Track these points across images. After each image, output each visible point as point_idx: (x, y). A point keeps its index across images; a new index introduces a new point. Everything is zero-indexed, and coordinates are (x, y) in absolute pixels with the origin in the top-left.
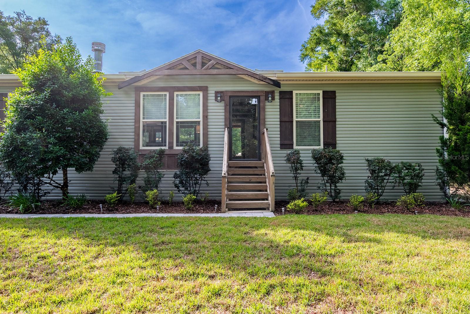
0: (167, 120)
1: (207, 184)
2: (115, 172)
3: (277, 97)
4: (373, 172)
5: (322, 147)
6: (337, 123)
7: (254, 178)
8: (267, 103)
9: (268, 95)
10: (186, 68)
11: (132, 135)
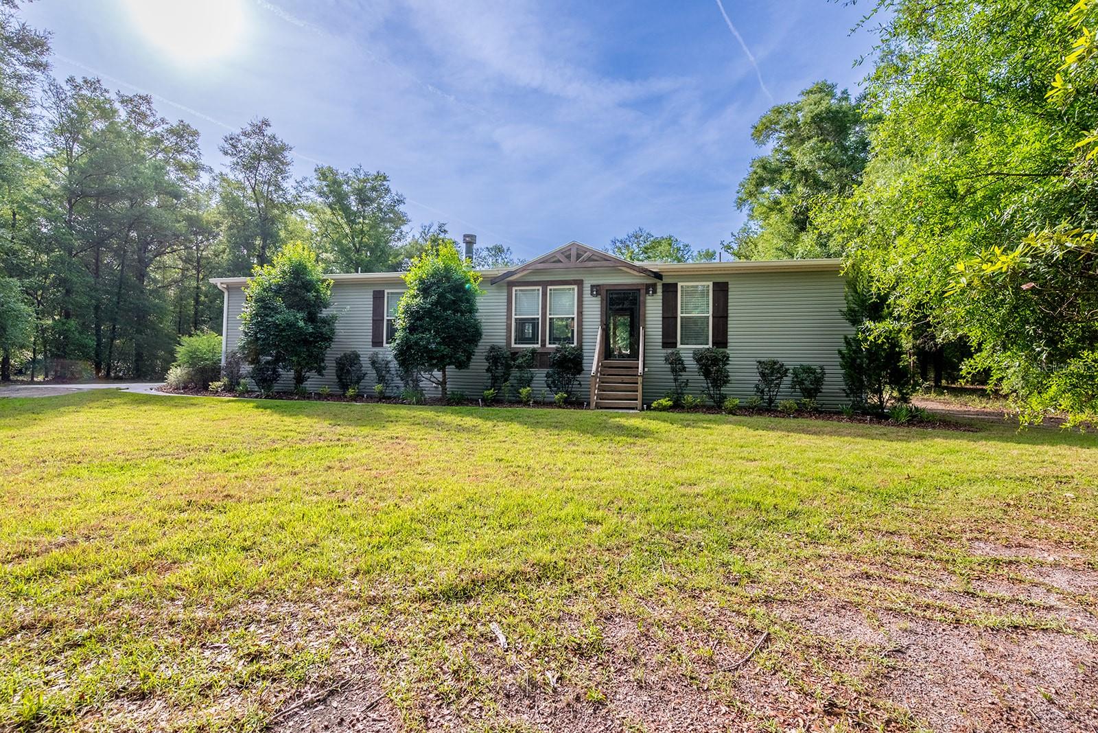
0: (540, 316)
1: (580, 384)
2: (488, 370)
3: (659, 290)
4: (763, 375)
5: (710, 345)
6: (729, 319)
7: (626, 379)
8: (648, 297)
9: (651, 288)
10: (560, 261)
11: (503, 333)
